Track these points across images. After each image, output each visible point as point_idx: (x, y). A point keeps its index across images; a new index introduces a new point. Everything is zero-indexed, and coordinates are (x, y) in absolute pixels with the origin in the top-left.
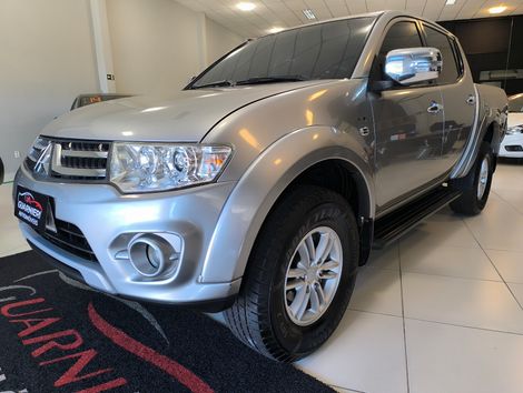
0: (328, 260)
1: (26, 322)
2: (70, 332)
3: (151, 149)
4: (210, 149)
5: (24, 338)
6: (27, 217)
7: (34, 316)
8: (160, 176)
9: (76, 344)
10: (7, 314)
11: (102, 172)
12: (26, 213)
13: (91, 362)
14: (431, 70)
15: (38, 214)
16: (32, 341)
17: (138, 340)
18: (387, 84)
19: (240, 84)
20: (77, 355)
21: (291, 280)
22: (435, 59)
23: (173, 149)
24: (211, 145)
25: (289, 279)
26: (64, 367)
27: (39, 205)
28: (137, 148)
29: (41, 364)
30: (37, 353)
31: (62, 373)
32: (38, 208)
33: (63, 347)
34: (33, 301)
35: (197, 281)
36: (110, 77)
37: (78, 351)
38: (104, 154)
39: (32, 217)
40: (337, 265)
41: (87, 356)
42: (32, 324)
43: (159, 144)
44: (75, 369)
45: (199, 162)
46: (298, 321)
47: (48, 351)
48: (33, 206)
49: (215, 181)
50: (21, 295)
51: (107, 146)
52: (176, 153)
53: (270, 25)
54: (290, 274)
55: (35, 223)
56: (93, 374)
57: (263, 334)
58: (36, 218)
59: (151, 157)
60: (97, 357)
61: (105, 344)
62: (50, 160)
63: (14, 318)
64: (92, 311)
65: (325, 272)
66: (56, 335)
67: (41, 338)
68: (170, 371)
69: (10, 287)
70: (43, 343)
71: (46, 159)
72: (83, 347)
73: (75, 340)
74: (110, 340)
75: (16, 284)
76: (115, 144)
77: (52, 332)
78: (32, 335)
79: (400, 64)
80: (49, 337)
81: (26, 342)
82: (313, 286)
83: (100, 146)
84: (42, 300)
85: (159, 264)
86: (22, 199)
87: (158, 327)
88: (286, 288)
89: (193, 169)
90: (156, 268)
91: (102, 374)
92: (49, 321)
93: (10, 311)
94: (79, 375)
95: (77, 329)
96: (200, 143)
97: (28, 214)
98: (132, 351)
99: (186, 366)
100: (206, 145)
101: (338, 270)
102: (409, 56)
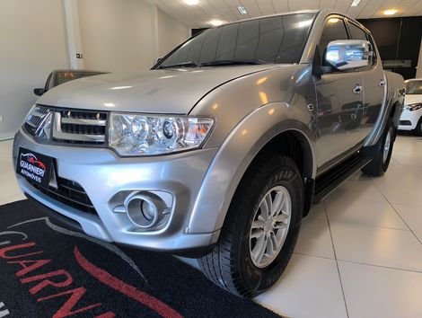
0: (281, 213)
1: (21, 263)
2: (61, 272)
3: (144, 119)
4: (195, 121)
5: (22, 277)
6: (29, 175)
7: (28, 258)
8: (151, 142)
9: (68, 282)
10: (4, 256)
11: (100, 138)
12: (29, 171)
13: (82, 298)
14: (363, 58)
15: (42, 172)
16: (28, 280)
17: (120, 278)
18: (327, 68)
19: (205, 65)
20: (69, 292)
21: (255, 230)
22: (367, 50)
23: (162, 119)
24: (197, 116)
25: (254, 230)
26: (59, 302)
27: (42, 164)
28: (132, 118)
29: (39, 300)
30: (34, 290)
31: (59, 308)
32: (41, 167)
33: (56, 285)
34: (26, 245)
35: (184, 232)
36: (79, 56)
37: (70, 289)
38: (102, 123)
39: (35, 175)
40: (287, 217)
41: (78, 293)
42: (28, 265)
43: (150, 115)
44: (69, 305)
45: (186, 130)
46: (258, 264)
47: (44, 289)
48: (36, 165)
49: (200, 148)
50: (15, 240)
51: (104, 115)
52: (166, 123)
53: (210, 17)
54: (254, 225)
55: (39, 180)
56: (85, 309)
57: (233, 276)
58: (40, 176)
59: (143, 126)
60: (86, 294)
61: (92, 283)
62: (51, 126)
63: (11, 260)
64: (77, 253)
65: (278, 223)
66: (49, 275)
67: (36, 278)
68: (151, 306)
69: (5, 233)
70: (38, 282)
71: (46, 126)
72: (74, 286)
73: (66, 279)
74: (96, 279)
75: (10, 230)
76: (112, 114)
77: (46, 272)
78: (28, 275)
79: (336, 53)
80: (43, 276)
81: (23, 281)
82: (269, 235)
83: (98, 115)
84: (33, 244)
85: (153, 217)
86: (25, 159)
87: (135, 267)
88: (251, 237)
89: (181, 137)
90: (150, 220)
91: (94, 309)
92: (41, 263)
93: (6, 253)
94: (72, 310)
95: (67, 270)
96: (187, 115)
97: (31, 172)
98: (116, 288)
99: (163, 301)
100: (193, 117)
101: (287, 221)
102: (344, 46)
